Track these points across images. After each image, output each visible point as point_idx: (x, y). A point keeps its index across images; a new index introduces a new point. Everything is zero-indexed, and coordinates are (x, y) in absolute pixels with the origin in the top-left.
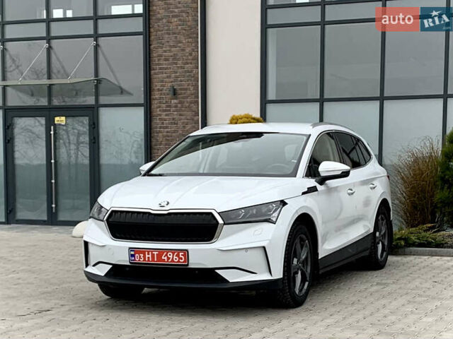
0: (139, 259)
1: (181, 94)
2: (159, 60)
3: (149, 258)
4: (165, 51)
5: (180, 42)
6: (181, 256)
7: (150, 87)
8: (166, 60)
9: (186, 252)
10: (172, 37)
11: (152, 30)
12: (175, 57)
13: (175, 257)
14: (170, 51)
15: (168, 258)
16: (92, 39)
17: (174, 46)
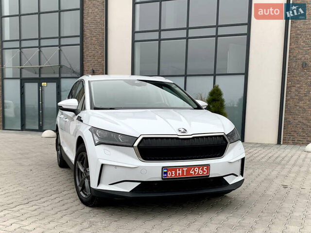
0: (171, 175)
2: (87, 57)
3: (179, 173)
4: (89, 53)
5: (96, 48)
6: (205, 170)
7: (83, 70)
8: (90, 57)
9: (208, 166)
11: (84, 43)
13: (200, 171)
14: (92, 53)
15: (195, 172)
16: (58, 47)
17: (94, 50)
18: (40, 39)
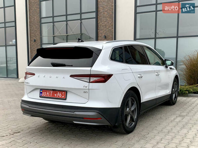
1: (107, 38)
2: (101, 26)
4: (102, 24)
5: (107, 20)
7: (98, 36)
8: (103, 26)
10: (105, 18)
11: (98, 16)
12: (105, 25)
14: (104, 23)
16: (80, 20)
17: (106, 22)
18: (67, 15)
